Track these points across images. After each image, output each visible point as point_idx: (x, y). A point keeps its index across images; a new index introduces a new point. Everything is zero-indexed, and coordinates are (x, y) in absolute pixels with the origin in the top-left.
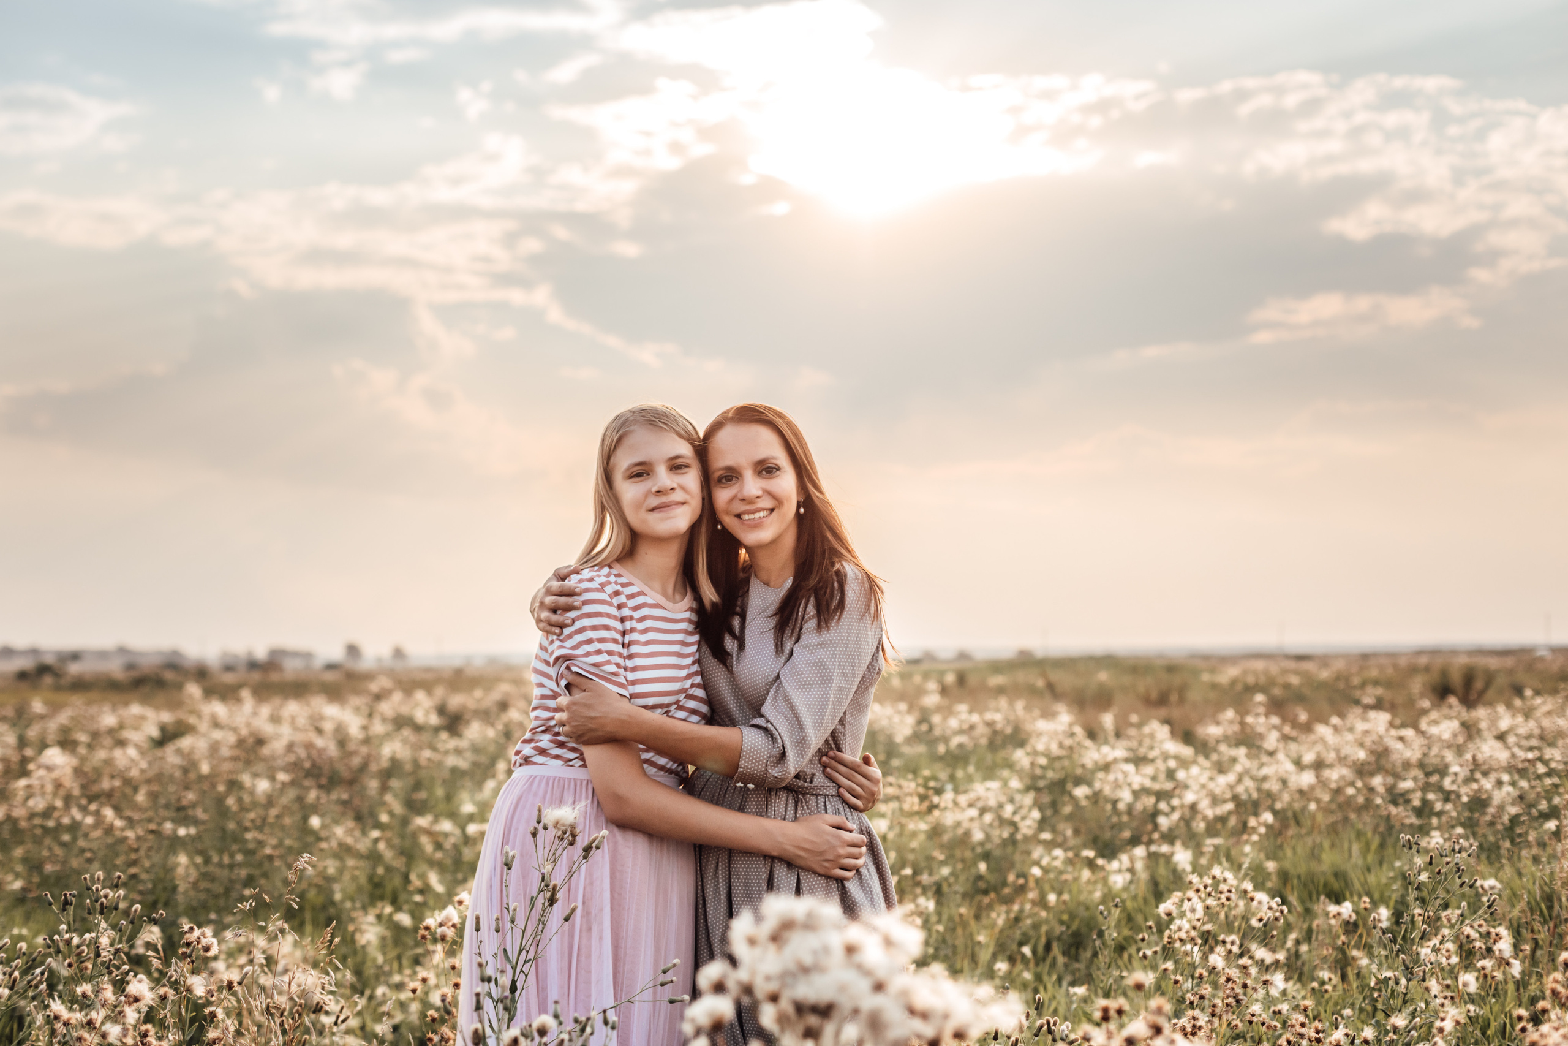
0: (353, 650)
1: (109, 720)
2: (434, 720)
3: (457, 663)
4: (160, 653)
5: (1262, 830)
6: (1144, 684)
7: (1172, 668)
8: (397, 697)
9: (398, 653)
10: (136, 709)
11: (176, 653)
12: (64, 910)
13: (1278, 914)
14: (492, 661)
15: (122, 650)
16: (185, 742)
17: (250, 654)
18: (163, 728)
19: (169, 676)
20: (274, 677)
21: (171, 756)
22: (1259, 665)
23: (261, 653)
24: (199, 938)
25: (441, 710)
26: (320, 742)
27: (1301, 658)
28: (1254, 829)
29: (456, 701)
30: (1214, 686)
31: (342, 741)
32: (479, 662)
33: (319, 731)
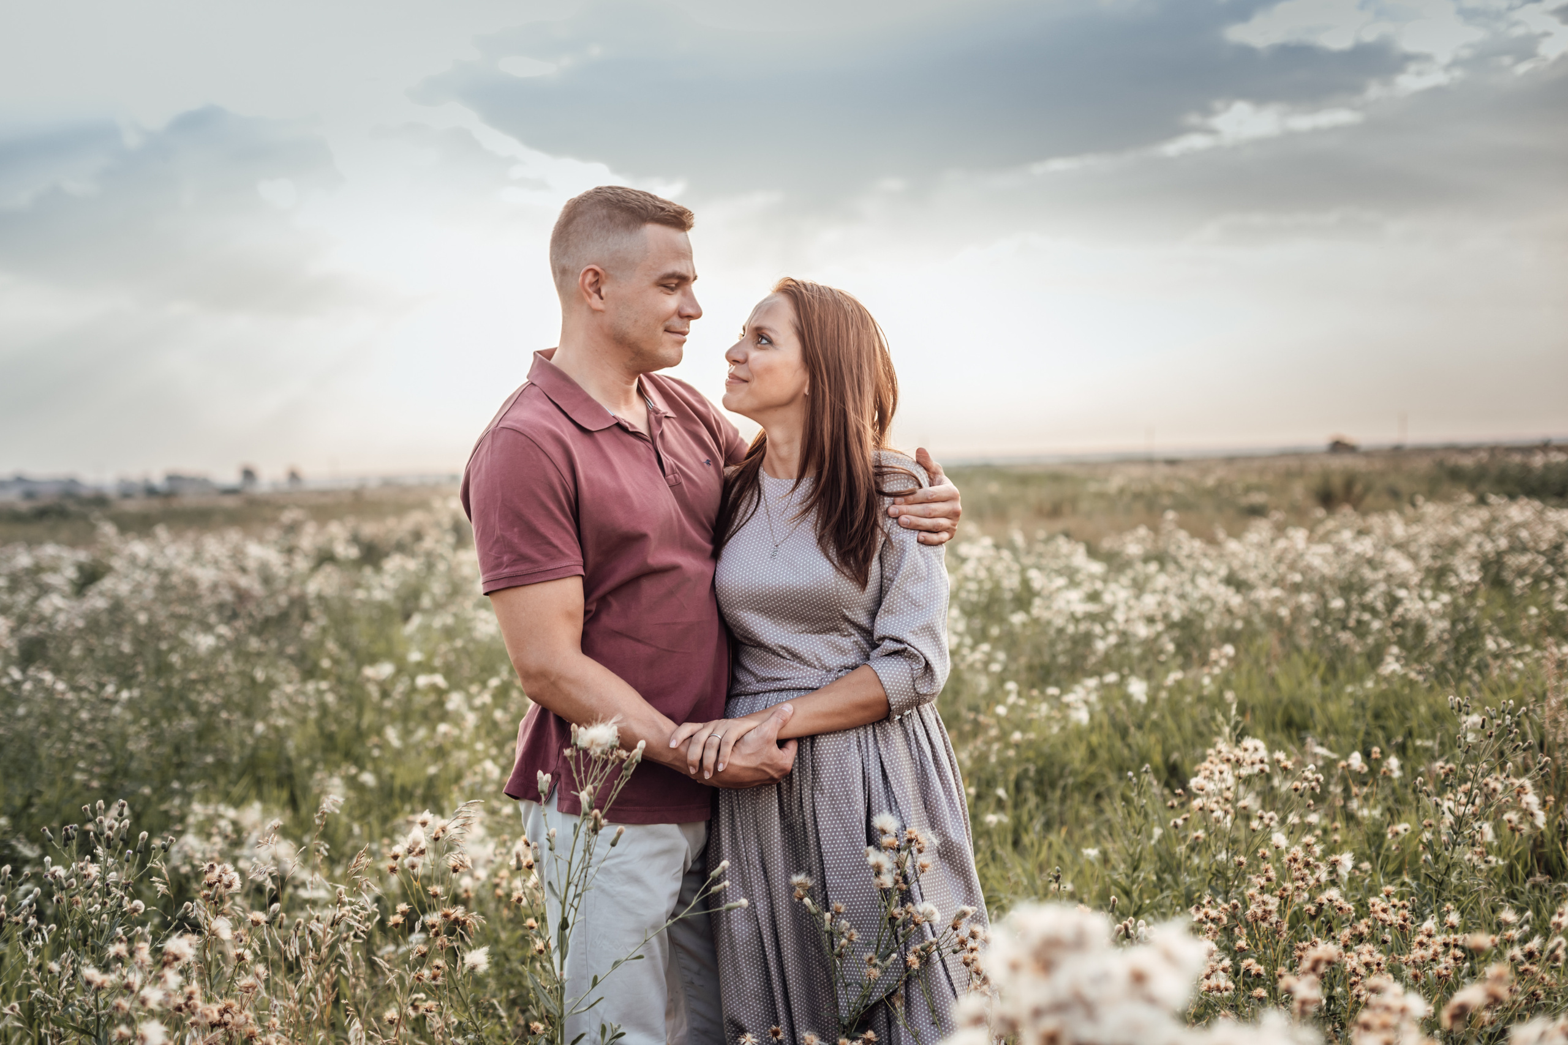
0: (249, 474)
1: (24, 560)
2: (354, 552)
3: (353, 485)
4: (57, 482)
5: (1224, 663)
6: (1035, 494)
7: (1056, 477)
8: (310, 528)
9: (294, 476)
10: (50, 550)
11: (73, 482)
12: (66, 845)
13: (1314, 784)
14: (387, 483)
15: (20, 480)
16: (107, 583)
17: (146, 481)
18: (80, 567)
19: (72, 507)
20: (176, 504)
21: (96, 601)
22: (1138, 471)
23: (158, 479)
24: (220, 876)
25: (355, 539)
26: (243, 582)
27: (1172, 462)
28: (1216, 663)
29: (370, 529)
30: (1101, 496)
31: (267, 579)
32: (373, 484)
33: (243, 570)
